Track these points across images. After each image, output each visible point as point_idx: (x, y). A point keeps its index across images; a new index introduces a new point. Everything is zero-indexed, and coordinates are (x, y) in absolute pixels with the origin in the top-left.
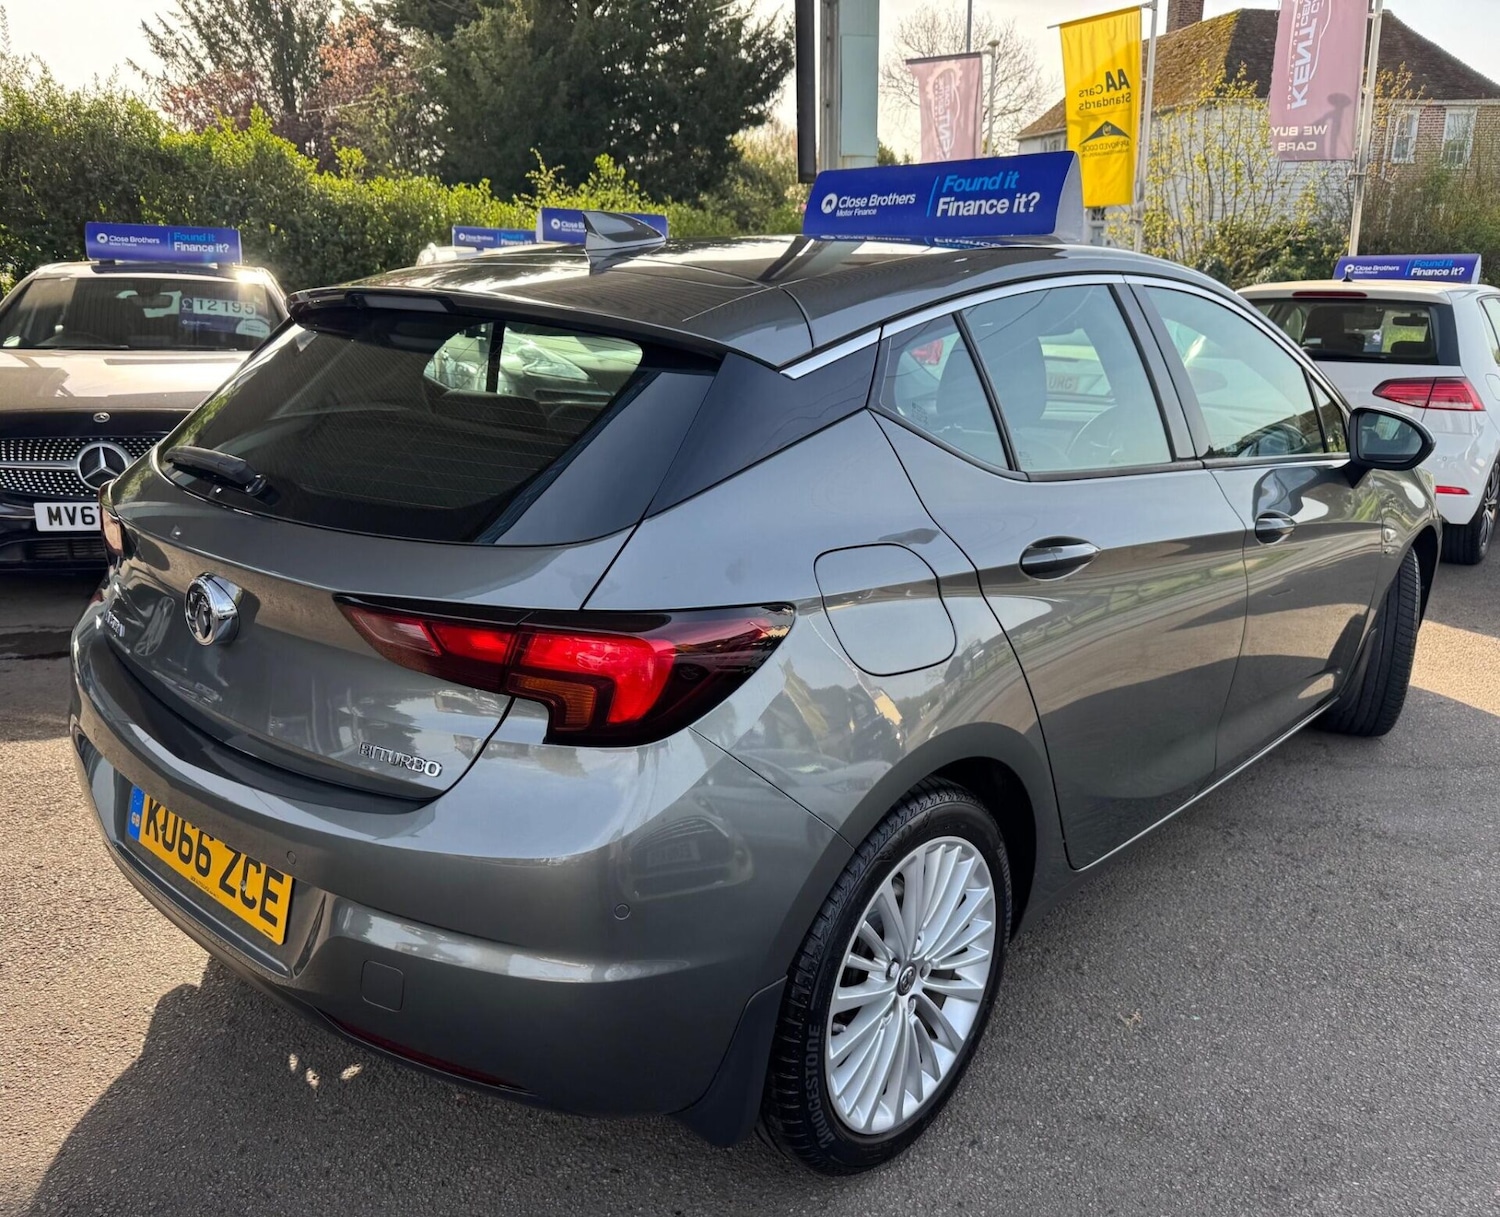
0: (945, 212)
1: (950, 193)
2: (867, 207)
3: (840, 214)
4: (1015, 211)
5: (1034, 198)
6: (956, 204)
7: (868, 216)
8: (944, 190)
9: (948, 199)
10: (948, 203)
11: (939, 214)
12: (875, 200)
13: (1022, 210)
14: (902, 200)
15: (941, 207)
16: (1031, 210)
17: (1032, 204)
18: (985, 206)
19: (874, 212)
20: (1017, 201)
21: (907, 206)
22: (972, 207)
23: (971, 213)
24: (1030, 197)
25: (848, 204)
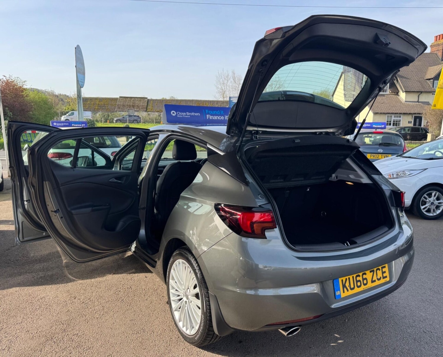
0: (209, 118)
3: (178, 116)
4: (226, 119)
6: (211, 117)
7: (187, 117)
8: (207, 113)
9: (209, 115)
10: (209, 116)
11: (208, 118)
12: (188, 114)
14: (196, 114)
15: (208, 117)
18: (219, 118)
19: (189, 117)
20: (225, 117)
21: (198, 116)
22: (215, 117)
23: (215, 119)
25: (180, 114)
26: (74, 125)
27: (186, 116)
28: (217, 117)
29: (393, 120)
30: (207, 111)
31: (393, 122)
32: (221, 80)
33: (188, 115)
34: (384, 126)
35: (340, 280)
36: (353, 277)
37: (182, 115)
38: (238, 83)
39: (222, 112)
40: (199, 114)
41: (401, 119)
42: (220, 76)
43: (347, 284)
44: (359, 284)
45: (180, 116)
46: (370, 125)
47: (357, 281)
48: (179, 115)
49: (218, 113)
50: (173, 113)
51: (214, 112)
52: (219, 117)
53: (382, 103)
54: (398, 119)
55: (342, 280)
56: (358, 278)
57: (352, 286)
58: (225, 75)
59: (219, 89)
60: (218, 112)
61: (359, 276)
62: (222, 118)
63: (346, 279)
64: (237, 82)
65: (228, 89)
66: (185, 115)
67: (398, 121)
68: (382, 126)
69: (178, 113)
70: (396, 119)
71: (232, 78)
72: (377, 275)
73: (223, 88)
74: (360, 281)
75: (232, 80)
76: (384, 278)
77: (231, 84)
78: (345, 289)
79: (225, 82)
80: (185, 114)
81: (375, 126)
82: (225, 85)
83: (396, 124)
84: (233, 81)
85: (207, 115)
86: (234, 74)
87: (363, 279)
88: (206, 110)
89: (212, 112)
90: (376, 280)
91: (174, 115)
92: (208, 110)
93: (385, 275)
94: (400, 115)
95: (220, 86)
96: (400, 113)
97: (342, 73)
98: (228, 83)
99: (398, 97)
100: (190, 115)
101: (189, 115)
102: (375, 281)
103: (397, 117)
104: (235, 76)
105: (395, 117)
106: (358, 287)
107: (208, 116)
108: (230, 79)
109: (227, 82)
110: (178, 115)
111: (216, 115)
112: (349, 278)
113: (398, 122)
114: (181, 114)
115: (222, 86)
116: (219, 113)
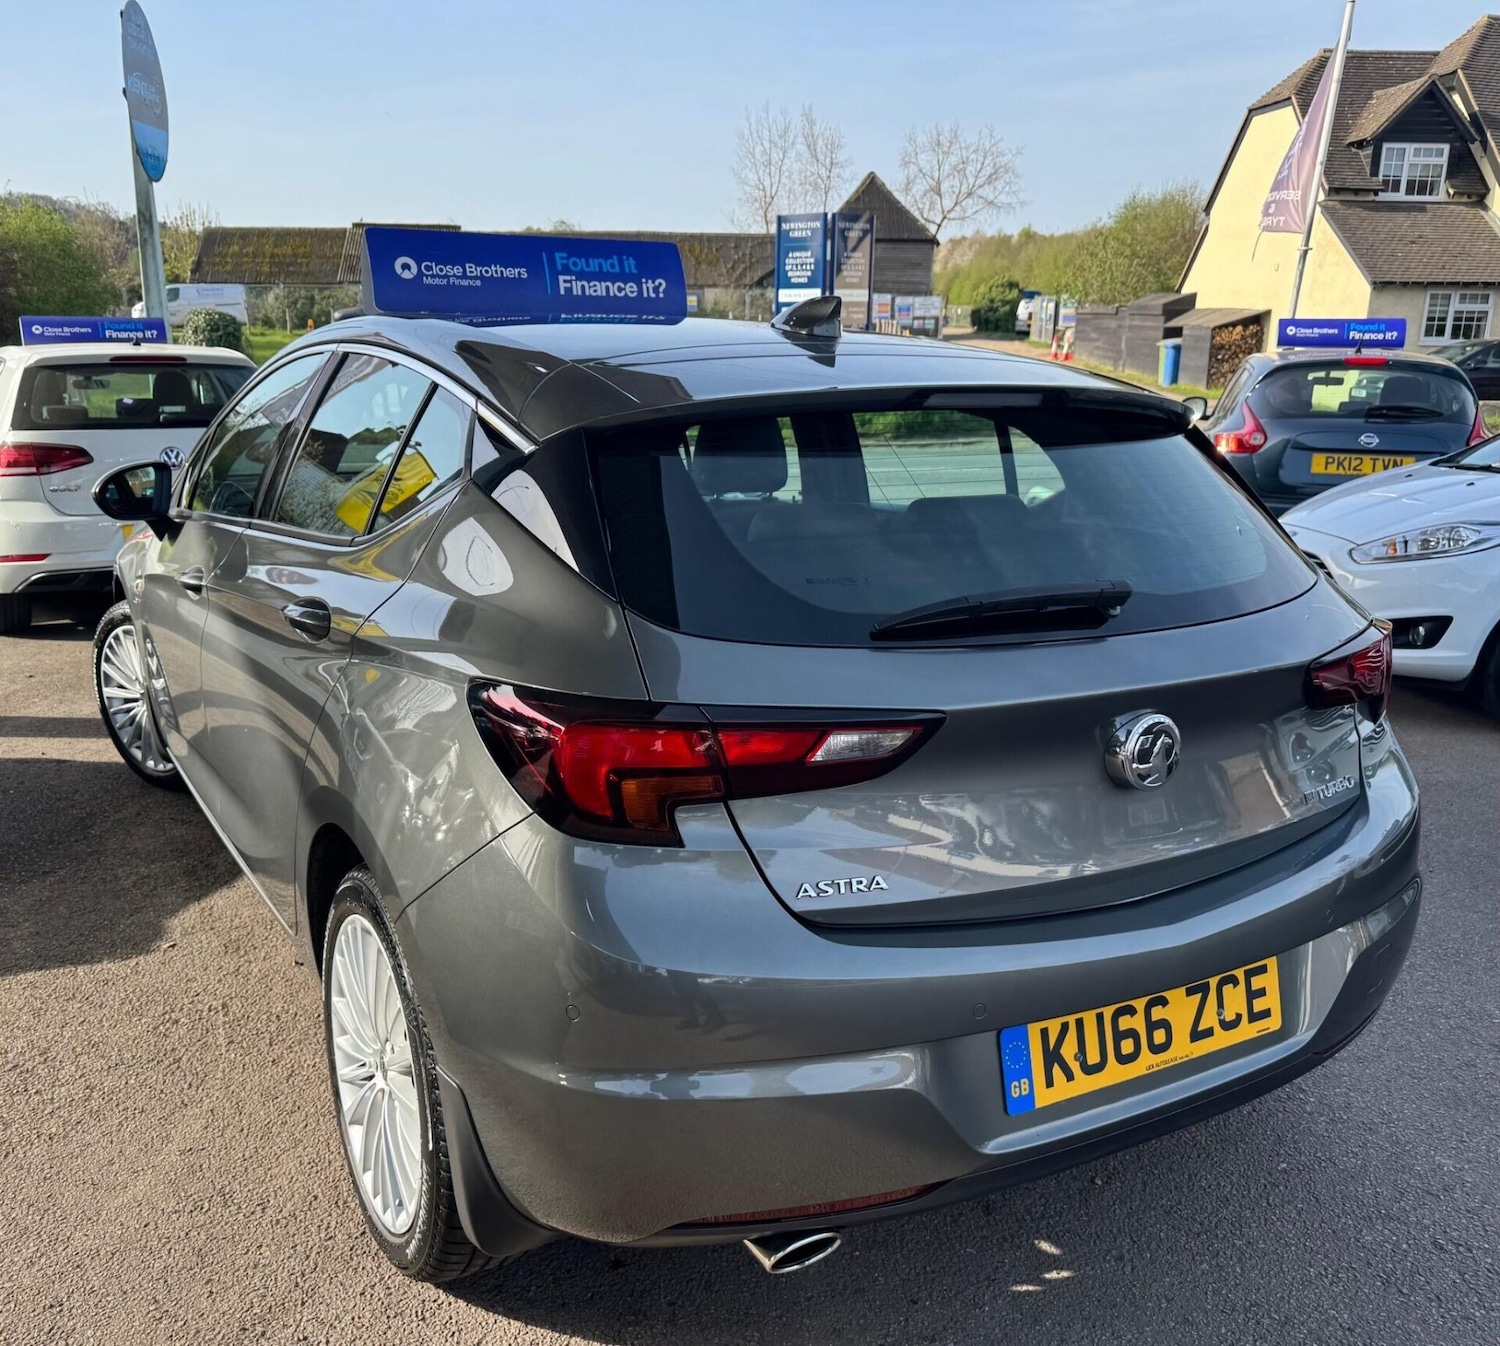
0: (569, 290)
1: (566, 271)
2: (464, 276)
3: (429, 281)
4: (645, 295)
5: (660, 284)
6: (579, 284)
7: (470, 286)
8: (560, 268)
9: (568, 278)
10: (570, 282)
11: (562, 292)
12: (472, 269)
13: (653, 295)
14: (511, 272)
15: (562, 286)
16: (661, 295)
17: (661, 290)
18: (614, 290)
19: (478, 283)
20: (644, 285)
22: (598, 288)
23: (599, 293)
24: (657, 283)
26: (114, 335)
27: (465, 283)
28: (607, 288)
29: (1456, 312)
30: (562, 258)
31: (1456, 319)
32: (759, 148)
33: (471, 278)
34: (1395, 334)
35: (1034, 1030)
36: (1100, 1017)
37: (446, 276)
38: (828, 160)
39: (632, 262)
40: (523, 270)
41: (1489, 307)
42: (755, 135)
43: (1069, 1050)
44: (1127, 1046)
45: (437, 281)
46: (1336, 331)
47: (1119, 1036)
48: (433, 276)
49: (612, 266)
50: (406, 267)
51: (594, 264)
52: (617, 284)
53: (1414, 242)
54: (1477, 307)
55: (1044, 1032)
56: (1125, 1023)
57: (1093, 1058)
58: (774, 131)
59: (746, 187)
60: (609, 261)
61: (1132, 1011)
62: (628, 289)
63: (1065, 1027)
64: (821, 157)
65: (787, 188)
66: (458, 277)
67: (1476, 315)
68: (1389, 336)
69: (429, 268)
70: (1468, 307)
71: (800, 139)
72: (1220, 1005)
73: (767, 183)
74: (1132, 1033)
75: (802, 148)
76: (1254, 1017)
77: (796, 167)
78: (1057, 1070)
79: (776, 156)
80: (457, 270)
81: (1357, 337)
82: (773, 170)
83: (1468, 328)
84: (806, 154)
85: (561, 278)
86: (812, 123)
87: (1151, 1026)
88: (558, 255)
89: (582, 264)
90: (1217, 1029)
91: (407, 275)
92: (565, 255)
93: (1259, 1005)
94: (1487, 292)
95: (752, 177)
96: (1487, 285)
97: (1250, 111)
98: (786, 160)
99: (1482, 213)
100: (482, 278)
101: (476, 278)
102: (1209, 1032)
103: (1474, 298)
104: (816, 129)
105: (1463, 298)
106: (1123, 1060)
107: (565, 281)
108: (793, 143)
109: (781, 156)
110: (427, 276)
111: (601, 276)
112: (1080, 1023)
113: (1475, 323)
114: (441, 270)
115: (761, 173)
116: (617, 270)
